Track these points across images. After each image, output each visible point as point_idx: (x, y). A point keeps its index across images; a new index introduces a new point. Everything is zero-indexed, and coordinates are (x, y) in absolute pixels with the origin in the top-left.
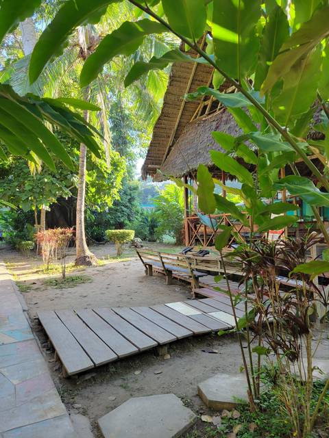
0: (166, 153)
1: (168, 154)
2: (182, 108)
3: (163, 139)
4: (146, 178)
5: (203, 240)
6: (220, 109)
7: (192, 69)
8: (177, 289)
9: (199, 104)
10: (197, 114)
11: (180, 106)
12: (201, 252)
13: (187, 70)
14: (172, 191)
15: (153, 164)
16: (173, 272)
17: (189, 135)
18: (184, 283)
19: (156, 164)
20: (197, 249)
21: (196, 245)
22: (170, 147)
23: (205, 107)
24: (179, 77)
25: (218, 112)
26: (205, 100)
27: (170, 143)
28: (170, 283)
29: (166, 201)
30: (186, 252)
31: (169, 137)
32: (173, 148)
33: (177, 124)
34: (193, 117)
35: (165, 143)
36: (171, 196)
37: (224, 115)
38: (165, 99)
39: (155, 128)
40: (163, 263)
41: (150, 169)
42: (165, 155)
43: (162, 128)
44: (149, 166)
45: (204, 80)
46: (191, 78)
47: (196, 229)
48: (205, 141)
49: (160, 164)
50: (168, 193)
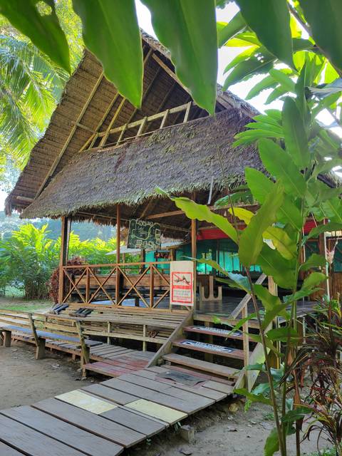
0: (43, 184)
1: (45, 186)
2: (72, 133)
3: (43, 167)
4: (11, 212)
5: (84, 295)
6: (120, 143)
7: (89, 92)
8: (56, 365)
9: (92, 134)
10: (89, 145)
11: (69, 131)
12: (81, 310)
13: (84, 93)
14: (28, 233)
15: (23, 196)
16: (47, 340)
17: (79, 167)
18: (62, 355)
19: (27, 197)
20: (75, 306)
21: (73, 301)
22: (50, 178)
23: (99, 139)
24: (74, 97)
25: (118, 146)
26: (99, 131)
27: (50, 173)
28: (42, 357)
29: (19, 244)
30: (59, 311)
31: (50, 166)
32: (53, 180)
33: (62, 151)
34: (83, 148)
35: (44, 172)
36: (26, 239)
37: (128, 150)
38: (53, 118)
39: (34, 150)
40: (35, 329)
41: (18, 202)
42: (41, 187)
43: (43, 153)
44: (18, 197)
45: (101, 109)
46: (87, 103)
47: (74, 281)
48: (104, 175)
49: (33, 197)
50: (22, 235)
